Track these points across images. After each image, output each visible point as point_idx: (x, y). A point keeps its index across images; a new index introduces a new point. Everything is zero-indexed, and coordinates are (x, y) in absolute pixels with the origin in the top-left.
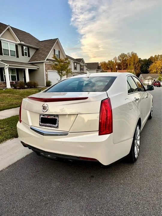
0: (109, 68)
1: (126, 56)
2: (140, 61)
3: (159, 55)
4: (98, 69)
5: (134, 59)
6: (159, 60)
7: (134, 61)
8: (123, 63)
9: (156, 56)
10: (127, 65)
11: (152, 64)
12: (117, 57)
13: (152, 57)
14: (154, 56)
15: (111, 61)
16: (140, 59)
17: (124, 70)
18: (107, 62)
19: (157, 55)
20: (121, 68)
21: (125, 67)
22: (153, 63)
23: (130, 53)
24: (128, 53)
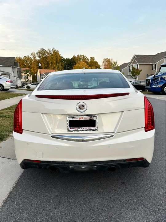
0: (25, 65)
1: (47, 52)
2: (62, 59)
3: (81, 55)
4: (14, 65)
5: (56, 57)
6: (82, 60)
7: (56, 60)
8: (43, 61)
9: (78, 55)
10: (48, 64)
11: (75, 65)
12: (36, 52)
13: (74, 57)
14: (76, 56)
15: (28, 57)
16: (62, 57)
17: (45, 69)
18: (23, 58)
19: (80, 55)
20: (42, 67)
21: (46, 66)
22: (76, 63)
23: (51, 50)
24: (49, 50)
